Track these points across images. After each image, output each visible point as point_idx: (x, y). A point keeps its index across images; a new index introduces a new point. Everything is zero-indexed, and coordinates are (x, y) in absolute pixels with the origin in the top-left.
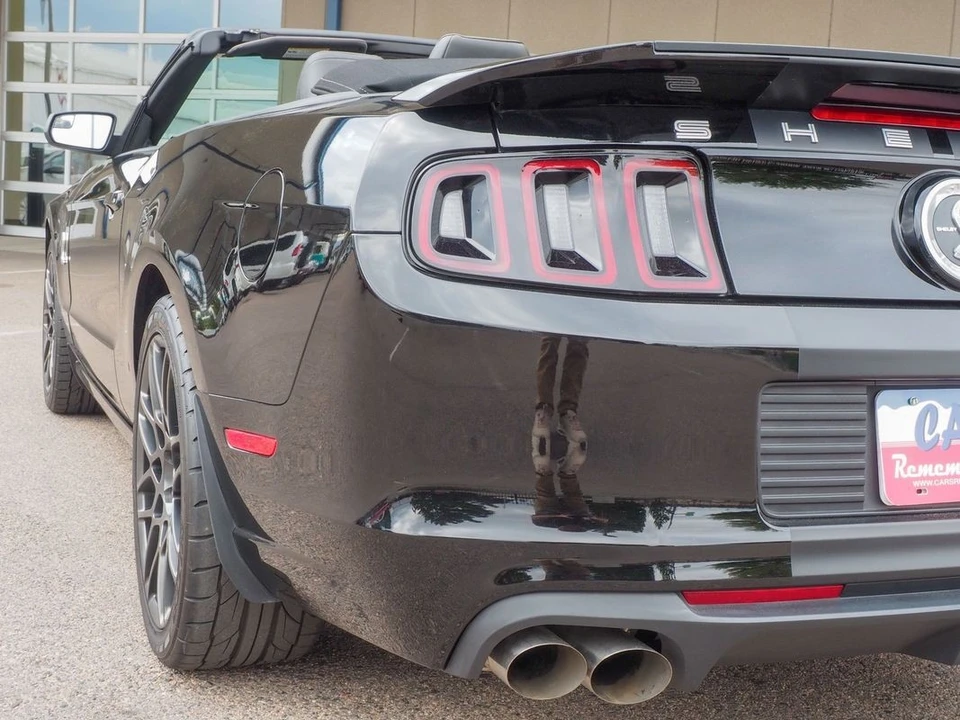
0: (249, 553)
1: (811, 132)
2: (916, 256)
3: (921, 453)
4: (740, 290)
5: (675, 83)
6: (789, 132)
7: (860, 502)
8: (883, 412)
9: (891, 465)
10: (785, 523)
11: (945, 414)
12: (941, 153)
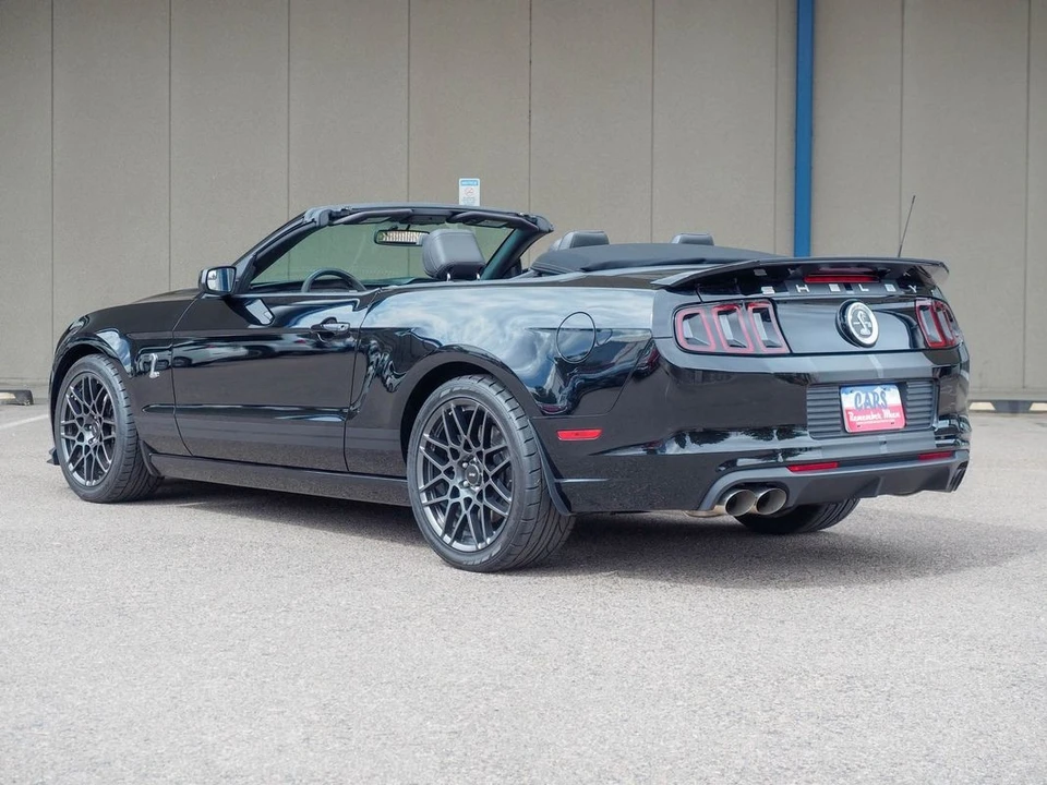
1: (806, 288)
2: (847, 334)
3: (858, 411)
4: (794, 352)
5: (758, 273)
6: (799, 289)
7: (839, 431)
8: (843, 395)
9: (848, 416)
10: (817, 439)
11: (863, 396)
12: (849, 292)
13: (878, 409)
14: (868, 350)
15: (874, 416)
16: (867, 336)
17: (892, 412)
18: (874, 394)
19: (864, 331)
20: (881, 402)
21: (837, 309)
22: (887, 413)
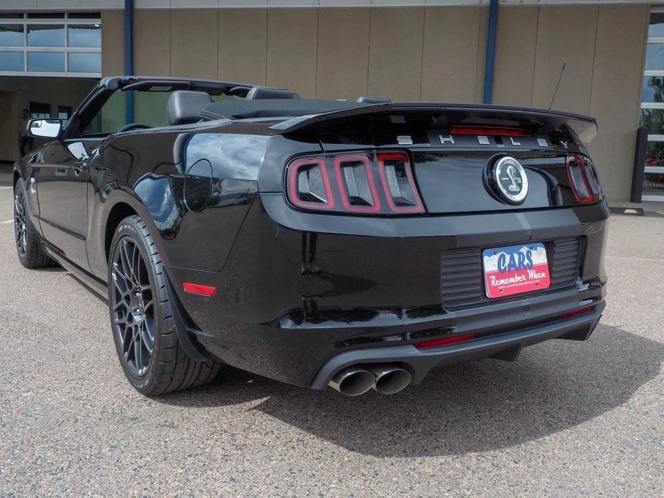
0: (193, 338)
1: (451, 139)
3: (501, 274)
4: (431, 210)
5: (395, 120)
6: (442, 140)
7: (479, 298)
8: (486, 259)
9: (490, 281)
10: (452, 309)
11: (508, 257)
12: (499, 146)
13: (522, 270)
14: (517, 208)
15: (518, 278)
16: (516, 193)
17: (537, 273)
18: (520, 254)
19: (513, 187)
20: (526, 262)
21: (483, 164)
22: (532, 274)
